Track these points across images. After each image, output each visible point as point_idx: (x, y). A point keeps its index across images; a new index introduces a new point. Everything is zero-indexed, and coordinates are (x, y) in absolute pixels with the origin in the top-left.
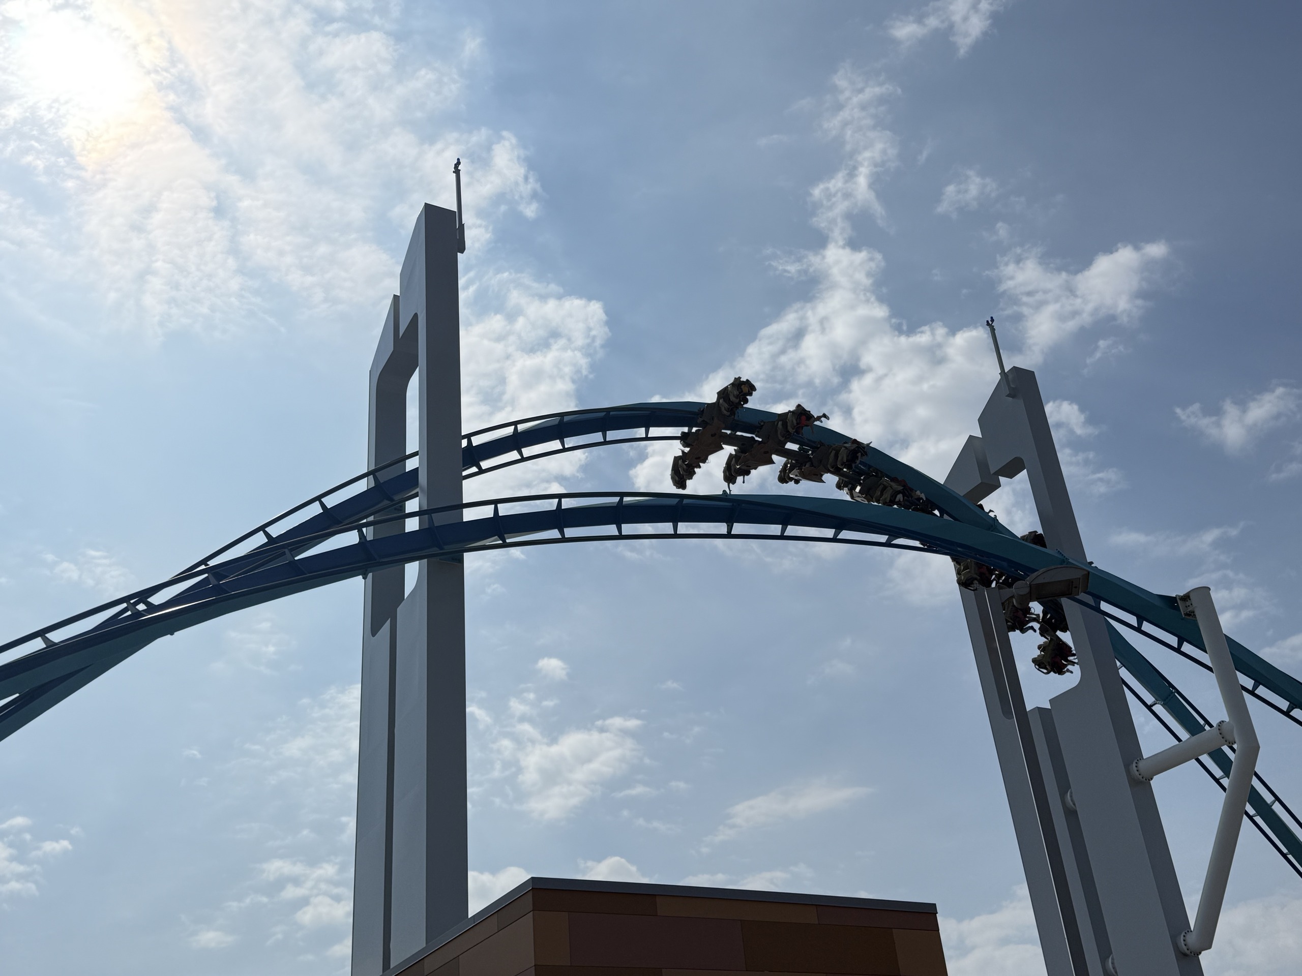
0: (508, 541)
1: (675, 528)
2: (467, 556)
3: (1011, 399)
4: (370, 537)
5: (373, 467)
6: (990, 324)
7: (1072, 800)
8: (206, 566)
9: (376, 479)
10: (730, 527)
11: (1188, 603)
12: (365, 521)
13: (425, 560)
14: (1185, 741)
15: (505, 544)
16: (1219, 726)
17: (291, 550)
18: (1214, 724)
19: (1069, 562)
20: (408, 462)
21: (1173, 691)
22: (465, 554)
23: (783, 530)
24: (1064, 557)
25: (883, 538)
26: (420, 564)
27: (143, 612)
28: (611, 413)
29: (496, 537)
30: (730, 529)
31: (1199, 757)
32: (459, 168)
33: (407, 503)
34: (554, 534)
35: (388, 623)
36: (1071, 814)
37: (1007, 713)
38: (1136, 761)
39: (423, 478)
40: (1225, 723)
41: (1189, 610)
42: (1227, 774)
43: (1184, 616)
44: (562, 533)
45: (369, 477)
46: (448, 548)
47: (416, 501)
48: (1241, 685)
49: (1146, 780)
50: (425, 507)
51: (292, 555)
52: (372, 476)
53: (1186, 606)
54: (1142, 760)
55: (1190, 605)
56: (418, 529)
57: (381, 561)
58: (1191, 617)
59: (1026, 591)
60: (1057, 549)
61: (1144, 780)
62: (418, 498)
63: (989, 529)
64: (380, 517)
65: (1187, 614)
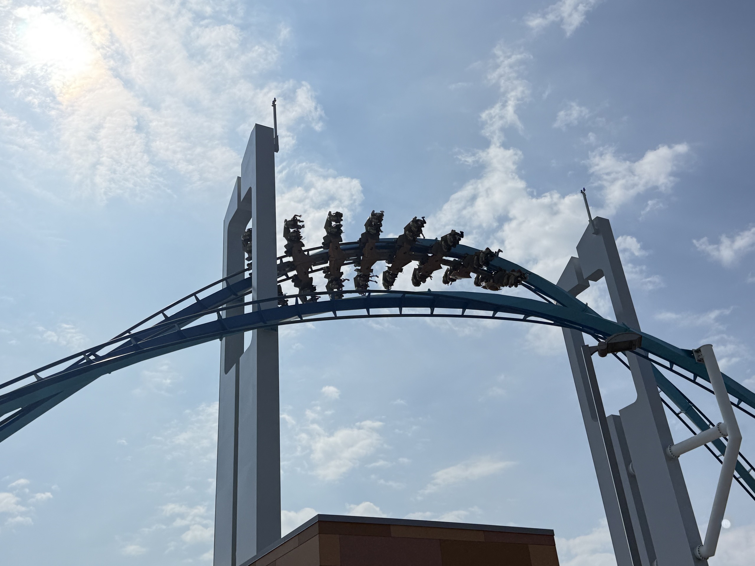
0: (304, 318)
1: (401, 311)
3: (595, 235)
4: (224, 317)
5: (225, 276)
6: (583, 192)
7: (633, 469)
8: (129, 334)
9: (227, 283)
10: (432, 310)
11: (699, 354)
12: (221, 307)
13: (256, 330)
14: (698, 434)
15: (303, 320)
16: (718, 425)
17: (178, 324)
18: (715, 424)
19: (631, 331)
20: (245, 273)
21: (691, 405)
22: (279, 326)
23: (463, 312)
24: (627, 327)
25: (521, 317)
26: (253, 332)
27: (93, 361)
29: (297, 316)
30: (432, 311)
31: (707, 444)
32: (275, 104)
33: (245, 297)
34: (330, 314)
35: (234, 366)
36: (632, 477)
37: (594, 417)
38: (670, 446)
39: (254, 283)
40: (722, 424)
41: (700, 358)
42: (723, 453)
43: (697, 361)
44: (335, 314)
45: (223, 282)
46: (268, 323)
48: (731, 402)
49: (676, 457)
50: (256, 299)
51: (179, 327)
52: (225, 281)
53: (698, 356)
54: (673, 446)
55: (701, 355)
56: (252, 312)
57: (231, 330)
58: (701, 362)
59: (605, 347)
60: (623, 323)
61: (674, 457)
62: (252, 294)
63: (584, 311)
64: (230, 305)
65: (699, 361)
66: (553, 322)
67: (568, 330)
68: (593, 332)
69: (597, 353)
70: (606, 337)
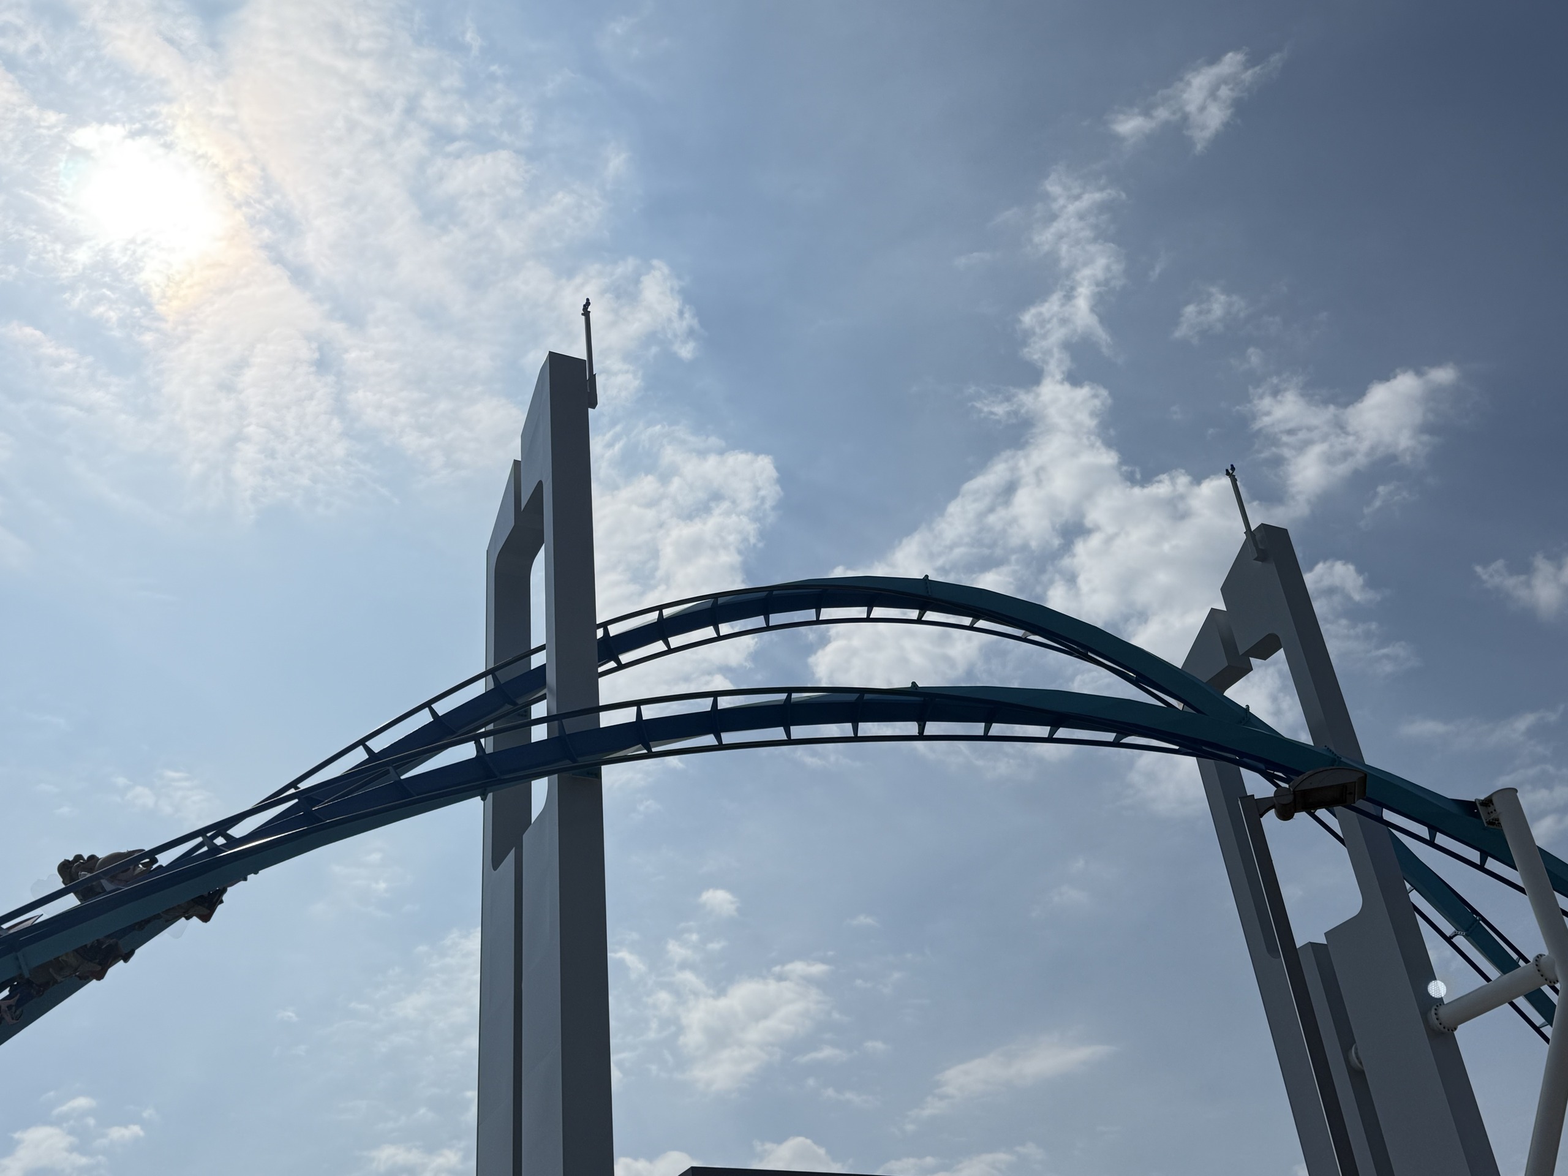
0: (654, 750)
1: (855, 730)
2: (605, 769)
3: (1260, 563)
4: (489, 750)
5: (491, 666)
6: (1230, 473)
7: (1358, 1058)
8: (295, 789)
9: (495, 679)
10: (921, 727)
11: (1490, 809)
12: (483, 730)
13: (556, 776)
14: (1495, 981)
15: (651, 754)
16: (1536, 960)
17: (396, 768)
18: (1531, 958)
19: (1341, 761)
20: (533, 657)
21: (1478, 918)
22: (603, 767)
23: (987, 729)
24: (1336, 755)
25: (1110, 737)
26: (549, 781)
27: (221, 848)
28: (775, 593)
29: (640, 745)
30: (922, 729)
31: (1514, 1001)
32: (588, 310)
33: (534, 707)
34: (709, 740)
35: (512, 853)
36: (1357, 1076)
37: (1272, 950)
38: (1435, 1007)
39: (551, 677)
40: (1544, 957)
41: (1492, 817)
42: (1550, 1021)
43: (1486, 825)
44: (719, 738)
45: (487, 677)
46: (582, 760)
47: (544, 703)
48: (1561, 909)
49: (1448, 1030)
50: (555, 713)
51: (397, 773)
52: (491, 676)
53: (1489, 813)
54: (1443, 1006)
55: (1493, 812)
56: (546, 738)
57: (502, 778)
58: (1495, 827)
59: (1289, 799)
60: (1326, 746)
61: (1446, 1030)
62: (546, 700)
63: (1241, 722)
64: (501, 725)
65: (1490, 823)
66: (1177, 748)
67: (1211, 762)
68: (1262, 766)
69: (1272, 813)
70: (1292, 776)
